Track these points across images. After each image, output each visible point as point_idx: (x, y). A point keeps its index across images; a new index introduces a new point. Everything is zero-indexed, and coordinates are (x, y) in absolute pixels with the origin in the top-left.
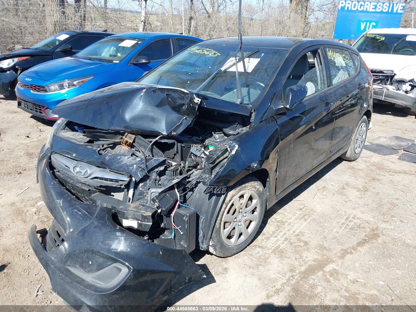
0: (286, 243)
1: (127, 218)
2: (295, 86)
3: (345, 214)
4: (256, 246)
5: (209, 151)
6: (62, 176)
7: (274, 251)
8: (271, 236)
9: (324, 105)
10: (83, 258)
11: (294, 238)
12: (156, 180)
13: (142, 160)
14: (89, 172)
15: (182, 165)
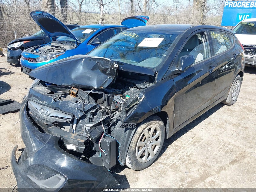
0: (180, 161)
1: (69, 144)
2: (186, 56)
3: (223, 142)
4: (159, 163)
5: (126, 99)
6: (33, 115)
7: (171, 167)
8: (171, 156)
9: (208, 68)
10: (37, 170)
11: (186, 158)
12: (90, 118)
13: (81, 105)
14: (49, 113)
15: (108, 108)
